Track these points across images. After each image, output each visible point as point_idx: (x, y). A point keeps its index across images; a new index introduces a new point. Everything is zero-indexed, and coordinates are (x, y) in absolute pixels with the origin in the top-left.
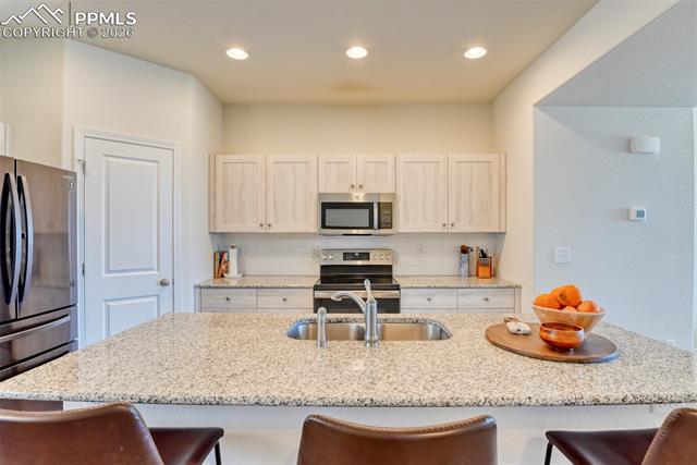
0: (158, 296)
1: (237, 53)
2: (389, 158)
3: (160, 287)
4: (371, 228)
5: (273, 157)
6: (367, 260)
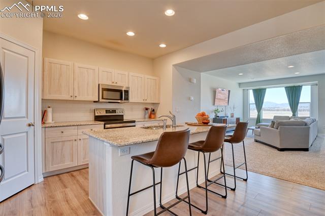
0: (27, 132)
1: (83, 17)
2: (127, 73)
3: (28, 127)
4: (122, 100)
5: (78, 65)
6: (115, 113)
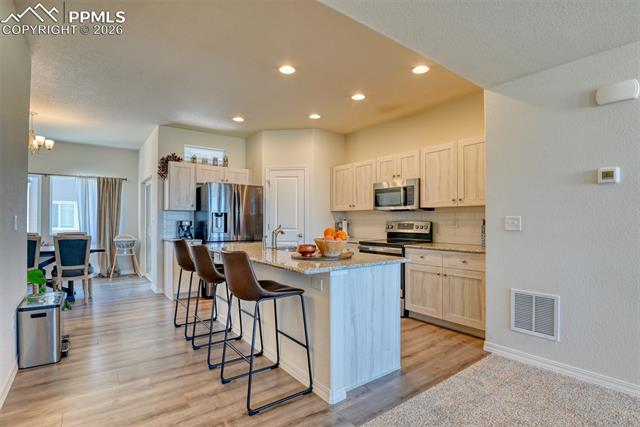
2: (416, 152)
3: (299, 238)
4: (400, 205)
5: (356, 164)
6: (412, 228)
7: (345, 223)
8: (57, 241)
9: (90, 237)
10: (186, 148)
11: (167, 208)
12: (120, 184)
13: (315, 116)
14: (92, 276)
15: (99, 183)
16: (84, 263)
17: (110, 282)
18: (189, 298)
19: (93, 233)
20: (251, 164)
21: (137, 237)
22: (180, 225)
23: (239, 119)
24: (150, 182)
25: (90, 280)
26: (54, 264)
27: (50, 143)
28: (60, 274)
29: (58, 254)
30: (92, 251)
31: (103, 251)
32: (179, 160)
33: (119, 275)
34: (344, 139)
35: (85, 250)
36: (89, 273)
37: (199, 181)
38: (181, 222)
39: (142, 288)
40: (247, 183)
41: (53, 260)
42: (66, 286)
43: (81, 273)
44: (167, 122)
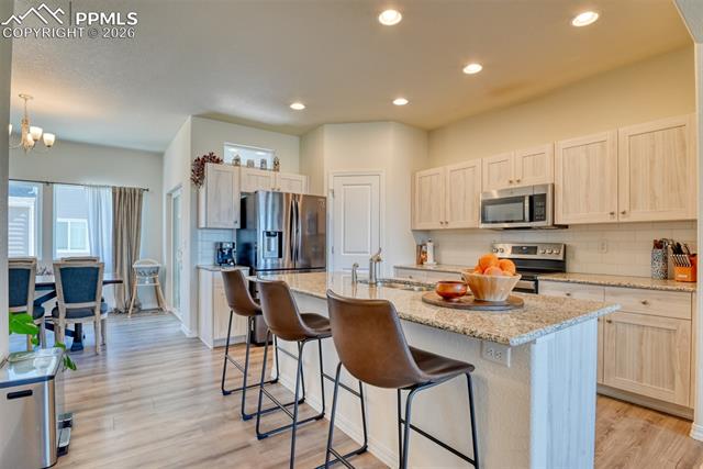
2: (548, 148)
4: (524, 221)
5: (450, 167)
6: (535, 253)
7: (430, 245)
8: (58, 270)
9: (103, 263)
10: (226, 148)
11: (203, 225)
12: (140, 196)
13: (400, 102)
14: (105, 316)
15: (114, 194)
16: (94, 300)
17: (128, 320)
18: (228, 346)
19: (106, 257)
20: (307, 167)
21: (161, 262)
22: (220, 249)
23: (298, 106)
24: (178, 193)
25: (103, 321)
26: (55, 299)
27: (49, 138)
28: (62, 314)
29: (59, 288)
30: (105, 283)
31: (121, 282)
32: (218, 161)
33: (140, 310)
34: (429, 135)
35: (96, 281)
36: (102, 312)
37: (243, 190)
38: (221, 244)
39: (170, 329)
40: (303, 193)
41: (53, 295)
42: (72, 328)
43: (91, 312)
44: (201, 112)
